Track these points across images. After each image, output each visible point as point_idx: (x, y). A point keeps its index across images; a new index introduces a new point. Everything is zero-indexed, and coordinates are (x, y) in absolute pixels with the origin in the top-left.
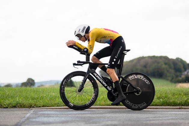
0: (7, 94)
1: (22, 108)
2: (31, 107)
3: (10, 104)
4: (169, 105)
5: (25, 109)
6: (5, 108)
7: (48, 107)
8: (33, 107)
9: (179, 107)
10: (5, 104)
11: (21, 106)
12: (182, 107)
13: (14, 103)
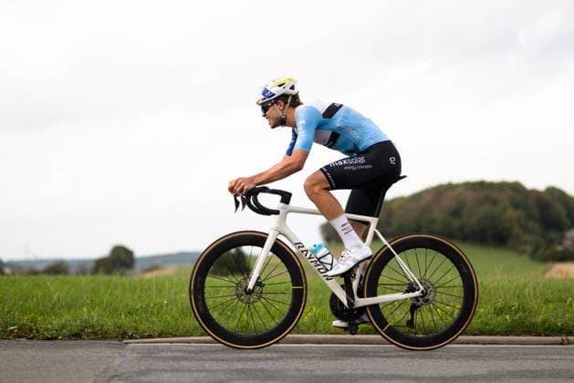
0: (55, 297)
1: (98, 339)
2: (125, 338)
3: (64, 327)
4: (529, 333)
5: (106, 342)
6: (48, 339)
7: (174, 336)
8: (131, 337)
9: (558, 338)
10: (50, 326)
11: (96, 334)
12: (570, 338)
13: (75, 325)
